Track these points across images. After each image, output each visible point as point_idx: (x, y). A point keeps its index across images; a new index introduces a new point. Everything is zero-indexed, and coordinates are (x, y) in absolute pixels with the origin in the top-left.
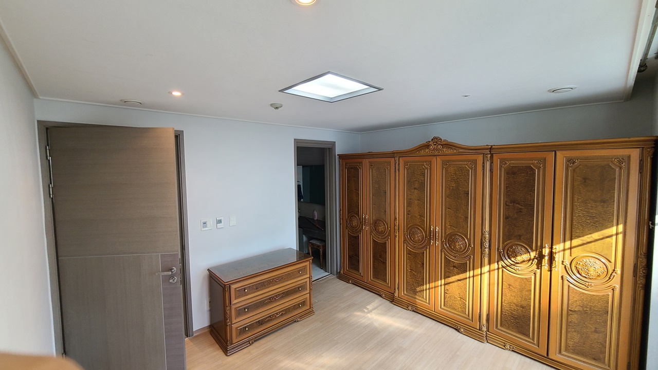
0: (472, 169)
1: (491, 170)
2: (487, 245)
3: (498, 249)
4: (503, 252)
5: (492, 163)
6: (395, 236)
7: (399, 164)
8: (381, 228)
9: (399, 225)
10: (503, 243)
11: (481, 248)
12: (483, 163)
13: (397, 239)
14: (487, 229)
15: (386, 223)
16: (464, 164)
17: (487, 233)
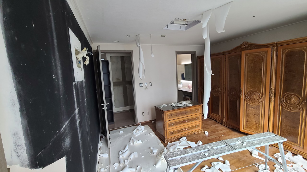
0: (264, 56)
1: (276, 55)
2: (273, 95)
3: (280, 97)
4: (283, 99)
5: (277, 51)
6: (224, 93)
7: (226, 58)
8: (217, 90)
9: (225, 87)
10: (283, 94)
11: (270, 97)
12: (272, 52)
13: (224, 94)
14: (273, 86)
15: (219, 87)
16: (259, 54)
17: (273, 89)
